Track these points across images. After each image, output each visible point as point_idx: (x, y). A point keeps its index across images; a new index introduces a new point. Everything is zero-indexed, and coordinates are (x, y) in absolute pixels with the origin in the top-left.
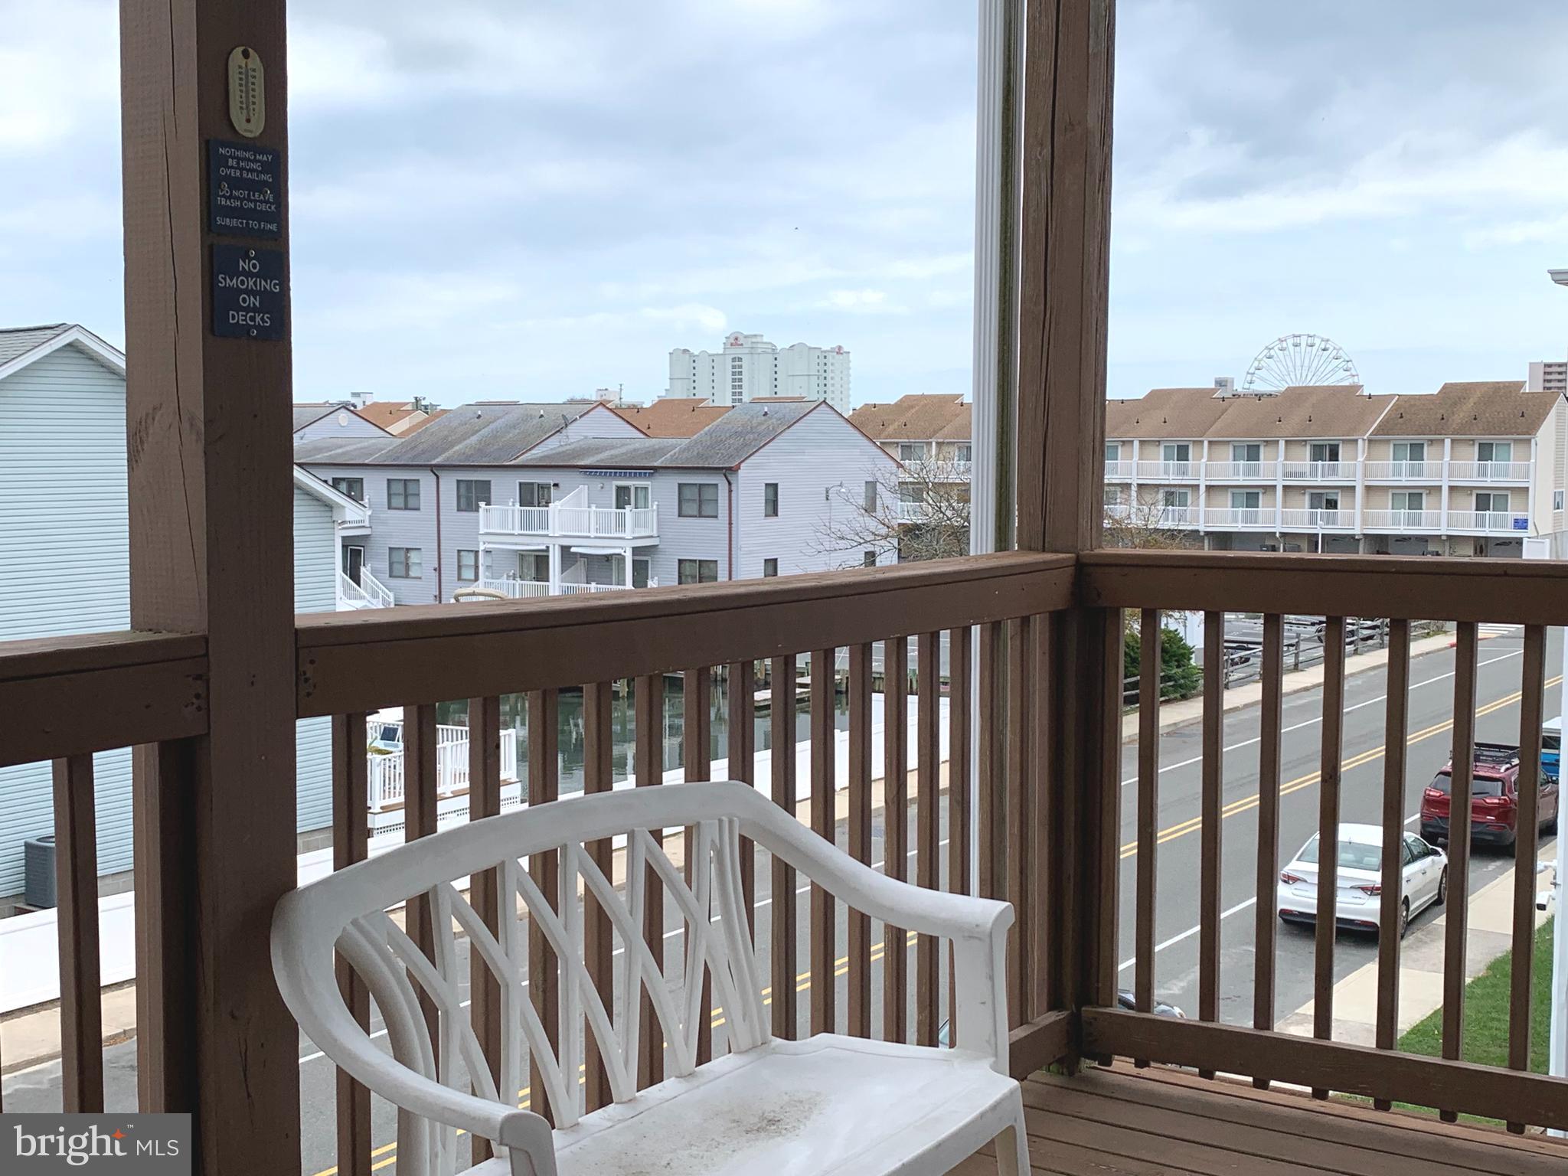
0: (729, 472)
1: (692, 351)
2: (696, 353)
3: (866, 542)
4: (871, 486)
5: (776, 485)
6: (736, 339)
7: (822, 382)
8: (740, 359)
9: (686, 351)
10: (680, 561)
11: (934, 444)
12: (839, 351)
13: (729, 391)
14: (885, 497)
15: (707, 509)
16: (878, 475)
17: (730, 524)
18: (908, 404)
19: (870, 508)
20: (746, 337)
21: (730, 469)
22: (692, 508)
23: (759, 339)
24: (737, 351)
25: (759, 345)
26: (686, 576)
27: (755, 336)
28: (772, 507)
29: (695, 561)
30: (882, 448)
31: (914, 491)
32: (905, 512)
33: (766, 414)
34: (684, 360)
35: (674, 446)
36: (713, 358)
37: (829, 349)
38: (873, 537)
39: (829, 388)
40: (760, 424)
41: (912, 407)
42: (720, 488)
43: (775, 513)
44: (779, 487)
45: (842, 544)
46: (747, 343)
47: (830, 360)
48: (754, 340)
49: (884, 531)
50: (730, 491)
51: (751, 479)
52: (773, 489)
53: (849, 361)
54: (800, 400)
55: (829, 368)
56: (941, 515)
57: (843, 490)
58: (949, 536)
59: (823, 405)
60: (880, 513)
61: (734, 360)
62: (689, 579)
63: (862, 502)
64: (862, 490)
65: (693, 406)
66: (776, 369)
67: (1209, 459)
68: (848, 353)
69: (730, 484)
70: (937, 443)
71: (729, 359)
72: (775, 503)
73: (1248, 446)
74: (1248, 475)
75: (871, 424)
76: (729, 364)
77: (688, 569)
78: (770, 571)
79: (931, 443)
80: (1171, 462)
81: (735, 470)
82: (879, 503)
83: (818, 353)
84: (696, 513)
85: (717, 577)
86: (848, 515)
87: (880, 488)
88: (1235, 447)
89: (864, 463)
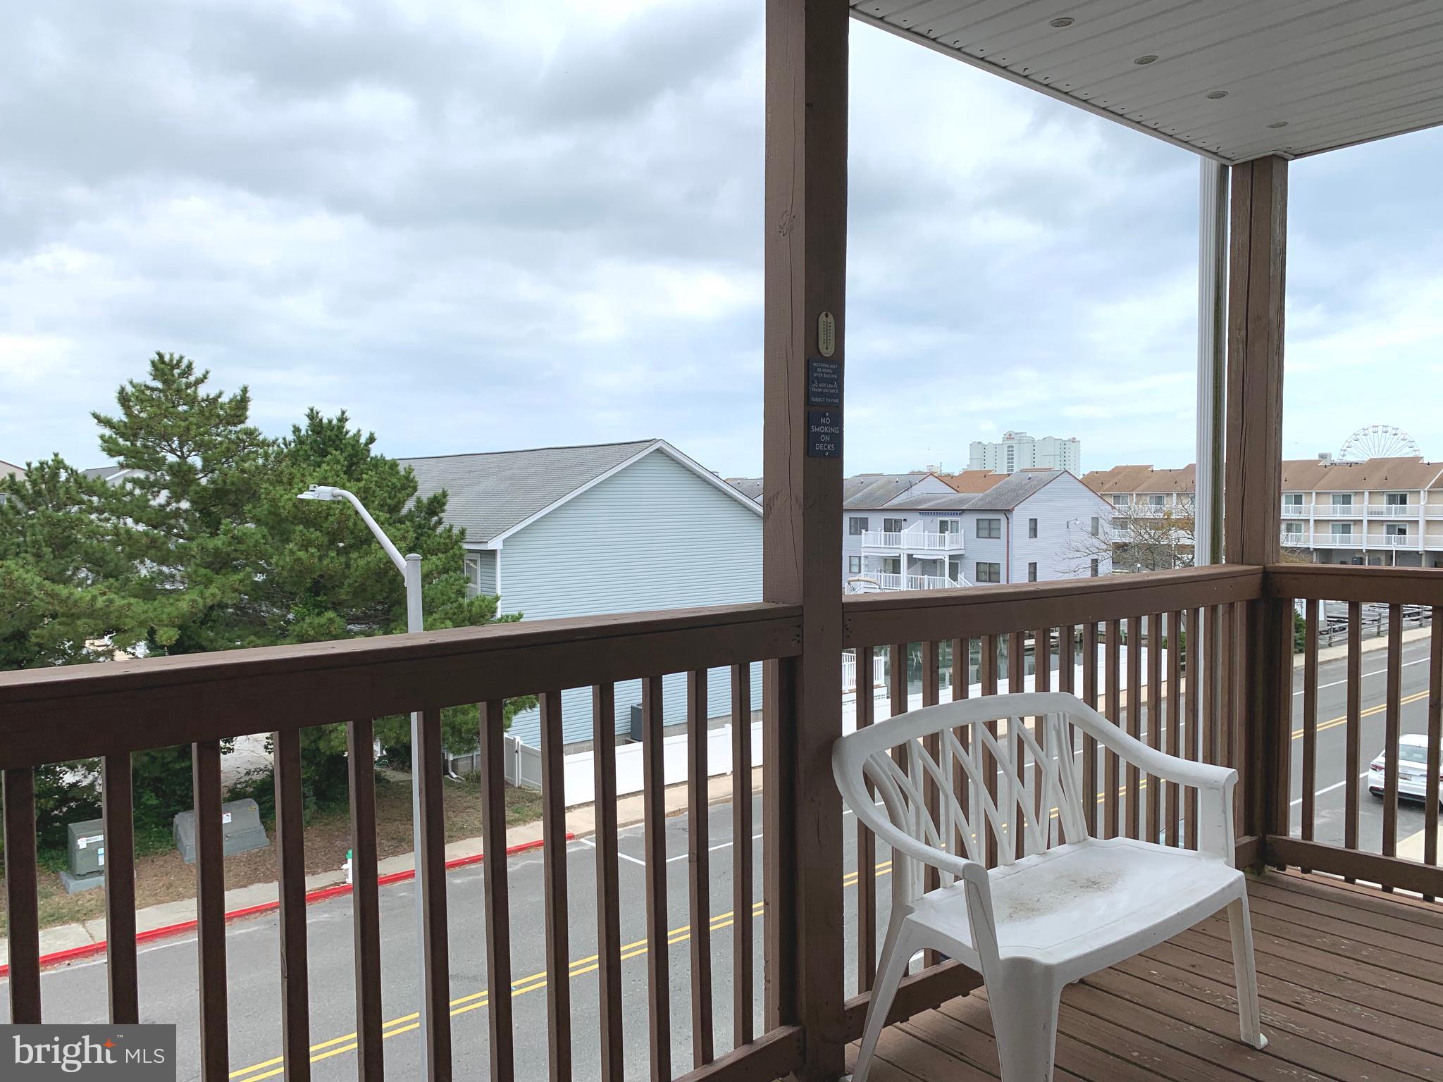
0: (1007, 512)
1: (983, 442)
2: (986, 444)
3: (1093, 553)
4: (1096, 520)
5: (1035, 520)
6: (1010, 435)
7: (1063, 459)
8: (1012, 447)
9: (980, 443)
10: (978, 564)
11: (1134, 495)
12: (1073, 440)
13: (1005, 465)
14: (1105, 526)
15: (994, 533)
16: (1101, 514)
17: (1008, 542)
18: (1117, 471)
19: (1095, 533)
20: (1016, 434)
21: (1008, 510)
22: (986, 533)
23: (1024, 435)
24: (1010, 443)
25: (1025, 438)
26: (981, 572)
27: (1021, 433)
28: (1034, 532)
29: (986, 563)
30: (1101, 497)
31: (1122, 523)
32: (1116, 536)
33: (1030, 478)
34: (977, 446)
35: (974, 498)
36: (996, 446)
37: (1067, 439)
38: (1098, 551)
39: (1067, 463)
40: (1026, 484)
41: (1119, 473)
42: (1002, 522)
43: (1036, 536)
44: (1038, 521)
45: (1078, 554)
46: (1017, 437)
47: (1067, 447)
48: (1021, 435)
49: (1104, 547)
50: (1008, 523)
51: (1021, 517)
52: (1034, 522)
53: (1080, 447)
54: (1049, 470)
55: (1067, 450)
56: (1141, 538)
57: (1078, 523)
58: (1146, 550)
59: (1066, 473)
60: (1101, 536)
61: (1009, 447)
62: (983, 574)
63: (1090, 529)
64: (1090, 522)
65: (985, 474)
66: (1034, 452)
67: (1316, 504)
68: (1079, 441)
69: (1008, 519)
70: (1137, 494)
71: (1006, 447)
72: (1035, 530)
73: (1343, 495)
74: (1343, 513)
75: (1095, 483)
76: (1006, 449)
77: (982, 568)
78: (1032, 570)
79: (1132, 494)
80: (1290, 505)
81: (1010, 511)
82: (1100, 530)
83: (1060, 442)
84: (987, 536)
85: (999, 573)
86: (1081, 537)
87: (1101, 521)
88: (1334, 496)
89: (1090, 506)
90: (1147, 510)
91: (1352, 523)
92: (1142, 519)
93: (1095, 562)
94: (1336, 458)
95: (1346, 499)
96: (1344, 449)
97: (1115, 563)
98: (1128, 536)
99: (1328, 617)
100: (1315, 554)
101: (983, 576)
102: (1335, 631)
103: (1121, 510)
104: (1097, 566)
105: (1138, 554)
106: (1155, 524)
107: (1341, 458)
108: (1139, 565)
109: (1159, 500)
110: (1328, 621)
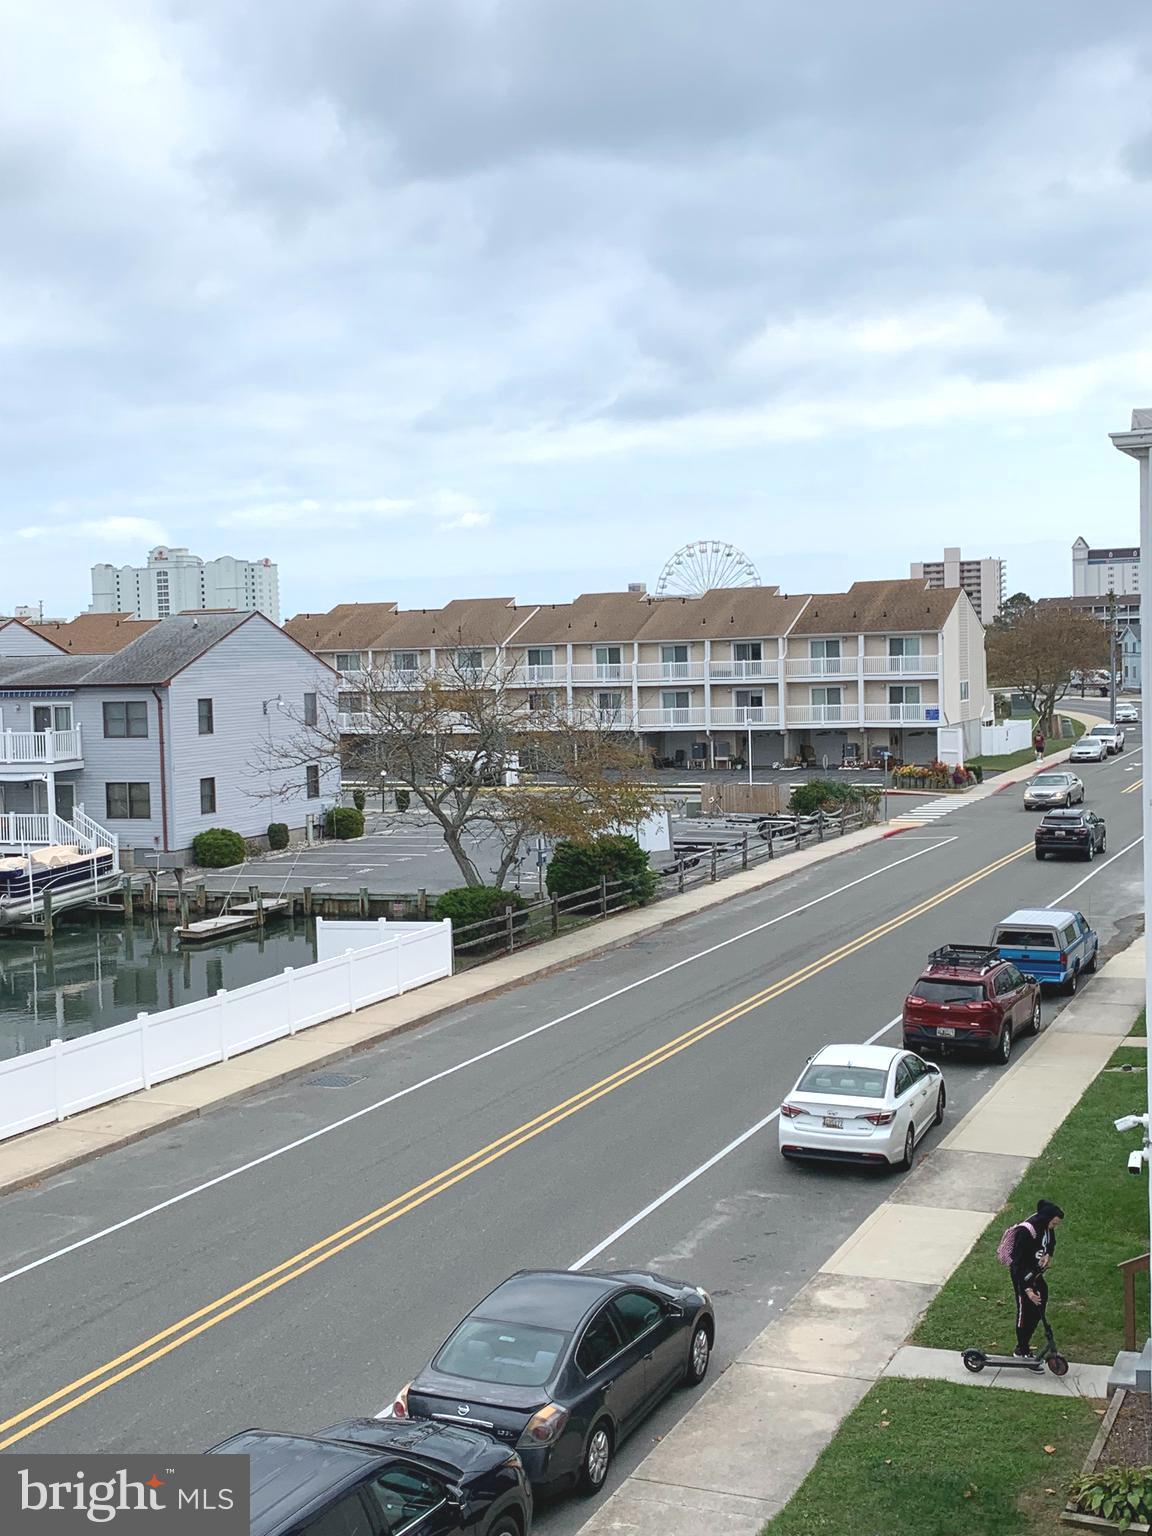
0: (158, 688)
1: (114, 566)
2: (119, 568)
3: (311, 759)
4: (311, 698)
5: (209, 701)
6: (161, 553)
7: (251, 594)
8: (166, 574)
9: (108, 566)
10: (108, 784)
11: (370, 653)
12: (266, 563)
13: (156, 605)
14: (327, 709)
15: (135, 729)
16: (322, 687)
17: (162, 743)
18: (342, 612)
19: (311, 720)
20: (171, 551)
21: (159, 685)
22: (120, 728)
23: (183, 553)
24: (162, 566)
25: (185, 559)
26: (116, 800)
27: (180, 550)
28: (207, 724)
29: (125, 783)
30: (317, 656)
31: (350, 702)
32: (346, 724)
33: (197, 627)
34: (107, 575)
35: (97, 662)
36: (137, 572)
37: (256, 562)
38: (318, 754)
39: (258, 599)
40: (189, 637)
41: (345, 616)
42: (149, 706)
43: (210, 730)
44: (213, 702)
45: (286, 762)
46: (172, 557)
47: (257, 573)
48: (179, 554)
49: (330, 746)
50: (160, 708)
51: (182, 695)
52: (206, 705)
53: (277, 574)
54: (232, 611)
55: (257, 580)
56: (390, 728)
57: (282, 704)
58: (398, 748)
59: (257, 616)
60: (322, 725)
61: (159, 574)
62: (119, 803)
63: (303, 717)
64: (300, 703)
65: (118, 620)
66: (203, 583)
67: (639, 662)
68: (276, 565)
69: (160, 701)
70: (373, 652)
71: (154, 574)
72: (210, 718)
73: (676, 647)
74: (677, 675)
75: (306, 633)
76: (154, 578)
77: (117, 793)
78: (207, 791)
79: (367, 652)
80: (604, 665)
81: (164, 686)
82: (321, 716)
83: (245, 566)
84: (123, 733)
85: (149, 800)
86: (289, 731)
87: (321, 701)
88: (663, 649)
89: (303, 674)
90: (393, 679)
91: (690, 691)
92: (390, 693)
93: (313, 771)
94: (652, 591)
95: (680, 654)
96: (664, 576)
97: (347, 770)
98: (366, 724)
99: (676, 843)
100: (641, 741)
101: (118, 808)
102: (687, 866)
103: (359, 675)
104: (317, 782)
105: (387, 755)
106: (401, 701)
107: (660, 590)
108: (384, 773)
109: (409, 661)
110: (676, 850)
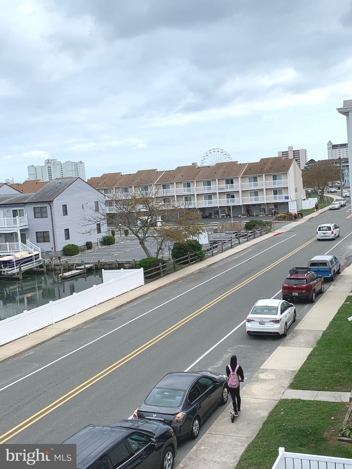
0: (50, 202)
1: (35, 166)
2: (36, 166)
3: (98, 221)
4: (97, 203)
5: (66, 205)
6: (48, 161)
7: (77, 172)
8: (50, 167)
9: (33, 166)
10: (36, 232)
11: (114, 188)
12: (81, 162)
13: (48, 177)
14: (102, 206)
15: (44, 215)
16: (100, 199)
17: (52, 219)
18: (105, 176)
19: (97, 210)
20: (51, 160)
21: (50, 201)
23: (55, 161)
24: (49, 165)
25: (56, 162)
26: (39, 237)
27: (54, 160)
28: (65, 212)
29: (42, 232)
30: (98, 190)
31: (109, 203)
32: (108, 210)
33: (60, 183)
34: (32, 168)
35: (31, 195)
36: (42, 167)
37: (77, 162)
38: (100, 220)
39: (79, 174)
40: (58, 186)
41: (105, 178)
42: (48, 208)
43: (67, 214)
44: (67, 206)
45: (90, 223)
46: (52, 162)
47: (78, 166)
48: (54, 161)
49: (103, 217)
50: (51, 208)
51: (58, 204)
52: (65, 207)
53: (84, 166)
54: (71, 178)
55: (78, 168)
56: (121, 211)
57: (88, 205)
58: (124, 217)
59: (79, 179)
60: (100, 211)
61: (48, 167)
62: (40, 238)
63: (95, 209)
64: (94, 204)
65: (37, 182)
66: (62, 169)
67: (197, 186)
68: (84, 163)
69: (51, 206)
70: (115, 188)
71: (47, 167)
72: (66, 211)
73: (207, 181)
74: (208, 190)
75: (94, 183)
76: (47, 169)
77: (39, 235)
78: (67, 233)
79: (113, 188)
80: (186, 188)
81: (52, 201)
82: (100, 208)
83: (74, 163)
84: (40, 216)
85: (49, 237)
86: (91, 213)
87: (100, 203)
88: (203, 182)
89: (94, 196)
90: (121, 196)
91: (212, 195)
92: (121, 200)
93: (99, 225)
94: (199, 165)
95: (209, 183)
96: (203, 160)
97: (109, 224)
98: (114, 210)
99: (210, 241)
100: (198, 211)
101: (40, 239)
102: (214, 248)
103: (111, 195)
104: (100, 228)
105: (121, 219)
106: (125, 202)
107: (202, 164)
108: (120, 225)
109: (126, 190)
110: (210, 243)
